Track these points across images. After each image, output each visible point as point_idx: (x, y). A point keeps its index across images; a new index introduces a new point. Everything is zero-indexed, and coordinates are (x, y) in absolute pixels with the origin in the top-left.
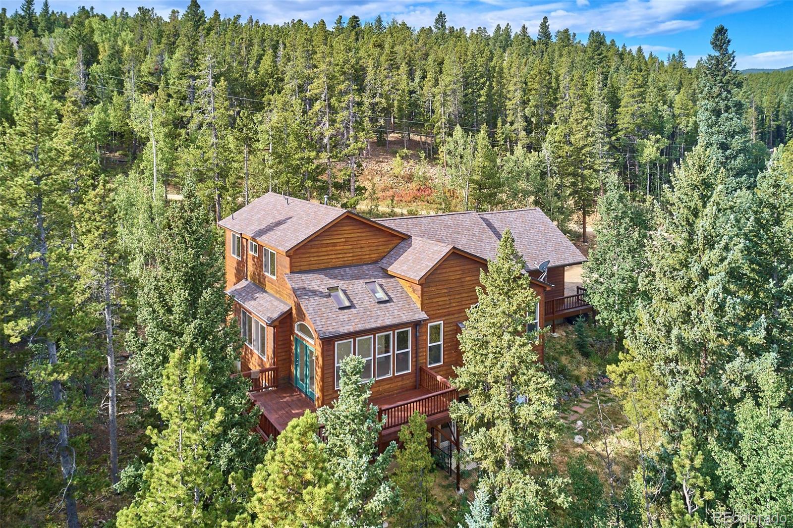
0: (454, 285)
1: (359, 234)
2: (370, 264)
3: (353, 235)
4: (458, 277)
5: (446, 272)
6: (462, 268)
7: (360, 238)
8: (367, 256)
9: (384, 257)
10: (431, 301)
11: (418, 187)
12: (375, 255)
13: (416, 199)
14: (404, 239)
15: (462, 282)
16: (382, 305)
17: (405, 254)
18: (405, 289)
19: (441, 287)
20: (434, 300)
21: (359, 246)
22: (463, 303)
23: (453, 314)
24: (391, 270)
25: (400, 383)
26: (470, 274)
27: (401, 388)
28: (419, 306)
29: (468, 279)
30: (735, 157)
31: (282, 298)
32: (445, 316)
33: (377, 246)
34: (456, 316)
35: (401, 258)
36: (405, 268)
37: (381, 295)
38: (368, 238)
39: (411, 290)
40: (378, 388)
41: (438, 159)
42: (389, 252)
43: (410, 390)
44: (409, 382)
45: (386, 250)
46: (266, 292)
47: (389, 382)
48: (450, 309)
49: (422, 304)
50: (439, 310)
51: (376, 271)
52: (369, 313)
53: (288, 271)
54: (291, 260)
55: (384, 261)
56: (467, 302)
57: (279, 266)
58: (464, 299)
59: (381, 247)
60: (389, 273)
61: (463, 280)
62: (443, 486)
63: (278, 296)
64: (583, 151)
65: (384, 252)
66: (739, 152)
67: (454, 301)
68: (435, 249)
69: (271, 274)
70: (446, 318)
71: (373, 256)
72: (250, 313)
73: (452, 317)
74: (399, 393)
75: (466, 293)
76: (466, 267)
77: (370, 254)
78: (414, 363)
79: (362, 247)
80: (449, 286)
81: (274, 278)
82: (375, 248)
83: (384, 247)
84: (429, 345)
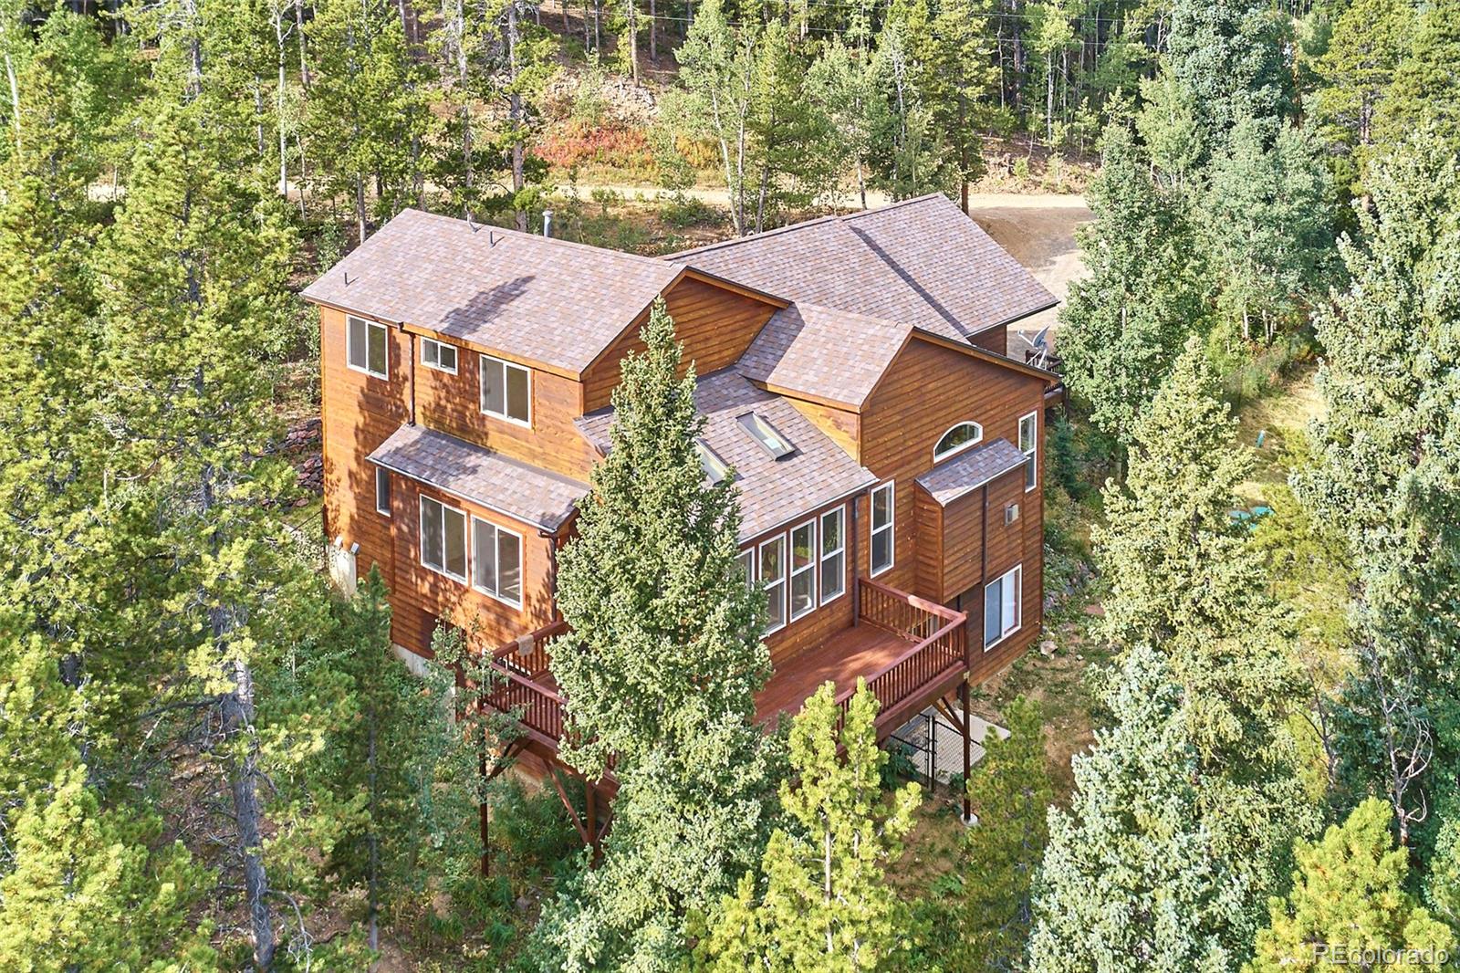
0: (911, 404)
1: (702, 313)
2: (722, 371)
3: (692, 316)
4: (916, 385)
5: (899, 380)
6: (922, 366)
7: (703, 321)
8: (716, 357)
9: (744, 352)
10: (875, 442)
11: (584, 130)
12: (729, 352)
13: (585, 158)
14: (776, 310)
15: (924, 394)
16: (786, 464)
17: (796, 345)
18: (813, 422)
19: (891, 412)
20: (881, 440)
21: (701, 337)
22: (924, 436)
23: (909, 462)
24: (773, 381)
25: (829, 620)
26: (935, 376)
27: (831, 630)
28: (854, 454)
29: (931, 386)
30: (1248, 50)
31: (554, 470)
32: (896, 469)
33: (732, 331)
34: (914, 465)
35: (790, 354)
36: (811, 377)
37: (774, 442)
38: (715, 318)
39: (830, 422)
40: (793, 639)
41: (615, 60)
42: (752, 341)
43: (843, 630)
44: (841, 616)
45: (748, 337)
46: (487, 452)
47: (812, 621)
48: (904, 454)
49: (862, 452)
50: (887, 458)
51: (739, 387)
52: (771, 486)
53: (577, 411)
54: (585, 388)
55: (749, 361)
56: (930, 434)
57: (539, 399)
58: (925, 429)
59: (739, 334)
60: (770, 388)
61: (924, 390)
62: (932, 816)
63: (538, 464)
64: (965, 48)
65: (745, 342)
66: (1255, 38)
67: (911, 435)
68: (871, 332)
69: (512, 414)
70: (899, 472)
71: (725, 353)
72: (455, 503)
73: (908, 467)
74: (827, 640)
75: (928, 416)
76: (929, 363)
77: (720, 352)
78: (850, 575)
79: (707, 339)
80: (902, 406)
81: (527, 425)
82: (728, 338)
83: (743, 332)
84: (873, 532)
